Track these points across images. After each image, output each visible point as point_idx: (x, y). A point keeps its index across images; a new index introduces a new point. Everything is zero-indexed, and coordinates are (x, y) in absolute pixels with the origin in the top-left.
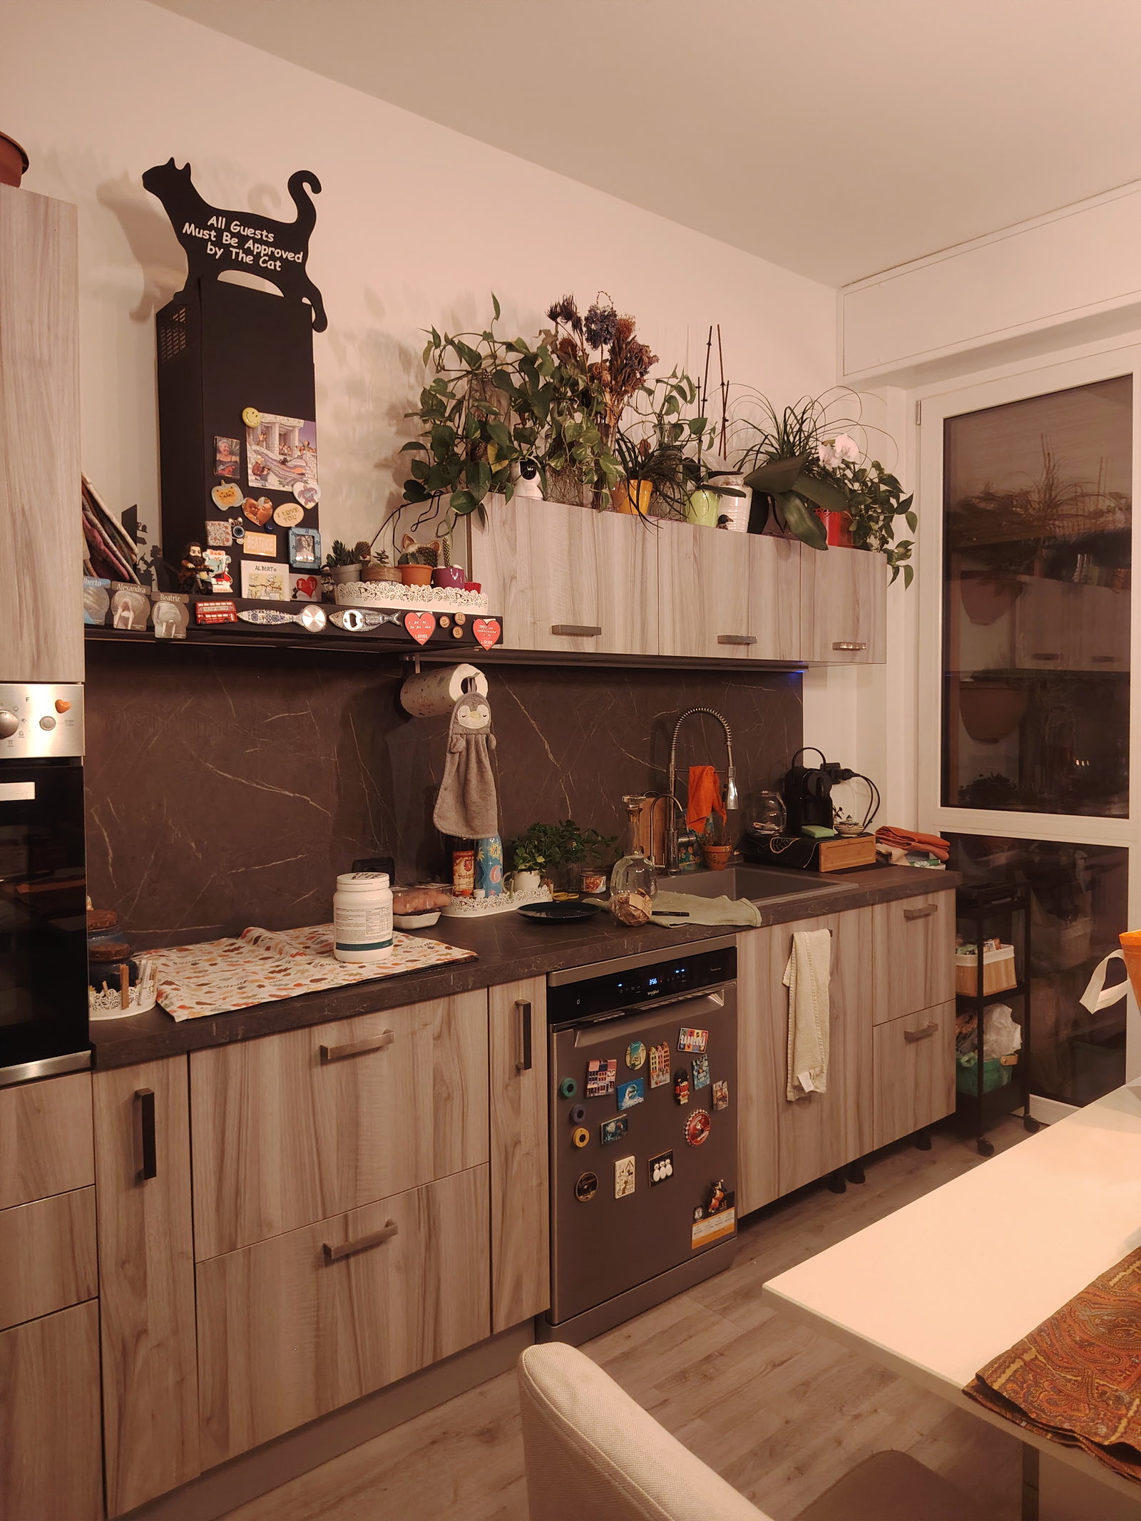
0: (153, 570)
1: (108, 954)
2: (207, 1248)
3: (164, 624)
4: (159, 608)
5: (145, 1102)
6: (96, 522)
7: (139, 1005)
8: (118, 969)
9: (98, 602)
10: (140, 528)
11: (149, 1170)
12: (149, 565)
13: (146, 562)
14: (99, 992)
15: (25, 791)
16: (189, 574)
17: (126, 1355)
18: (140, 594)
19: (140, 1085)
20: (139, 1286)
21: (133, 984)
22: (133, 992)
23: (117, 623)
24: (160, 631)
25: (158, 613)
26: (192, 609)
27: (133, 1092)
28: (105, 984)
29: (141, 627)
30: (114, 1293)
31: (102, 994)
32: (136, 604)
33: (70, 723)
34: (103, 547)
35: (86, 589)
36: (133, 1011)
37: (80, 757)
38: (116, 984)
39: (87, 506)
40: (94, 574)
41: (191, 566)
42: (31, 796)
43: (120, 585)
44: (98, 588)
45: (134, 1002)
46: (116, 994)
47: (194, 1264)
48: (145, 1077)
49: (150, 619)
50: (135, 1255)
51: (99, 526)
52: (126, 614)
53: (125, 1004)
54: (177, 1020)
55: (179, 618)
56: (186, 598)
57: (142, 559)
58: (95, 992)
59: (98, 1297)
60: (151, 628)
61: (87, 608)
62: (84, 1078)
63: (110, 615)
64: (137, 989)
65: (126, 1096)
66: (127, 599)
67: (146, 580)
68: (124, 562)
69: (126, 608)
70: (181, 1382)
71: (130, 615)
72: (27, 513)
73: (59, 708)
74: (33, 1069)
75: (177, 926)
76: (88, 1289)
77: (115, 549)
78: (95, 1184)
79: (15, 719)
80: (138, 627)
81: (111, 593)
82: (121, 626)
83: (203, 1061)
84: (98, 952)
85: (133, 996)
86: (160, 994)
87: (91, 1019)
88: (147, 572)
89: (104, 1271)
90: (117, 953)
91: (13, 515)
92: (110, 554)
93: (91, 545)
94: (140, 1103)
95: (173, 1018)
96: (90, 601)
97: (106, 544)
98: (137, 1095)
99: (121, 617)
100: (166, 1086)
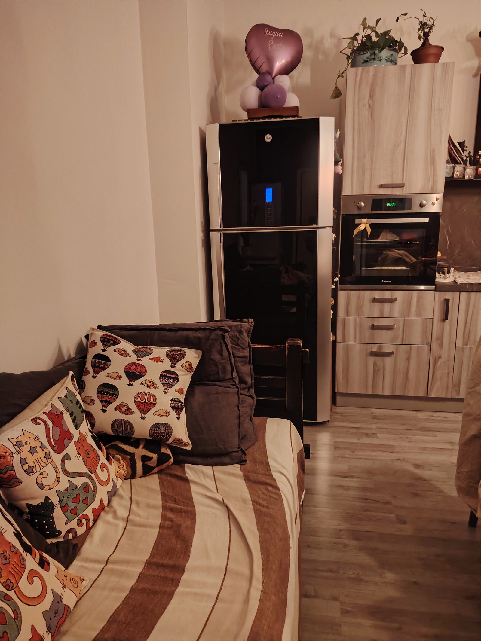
0: (468, 159)
1: (443, 265)
2: (459, 343)
3: (468, 175)
4: (467, 171)
5: (447, 301)
6: (452, 148)
7: (449, 279)
8: (445, 269)
9: (450, 171)
10: (466, 147)
11: (446, 318)
12: (467, 158)
13: (466, 157)
14: (439, 274)
15: (426, 220)
16: (478, 159)
17: (435, 362)
18: (462, 167)
19: (447, 298)
20: (441, 346)
21: (448, 273)
22: (448, 276)
23: (455, 176)
24: (466, 178)
25: (467, 172)
26: (477, 170)
27: (444, 299)
28: (441, 272)
29: (461, 177)
30: (435, 346)
31: (440, 275)
32: (460, 170)
33: (439, 203)
34: (453, 155)
35: (447, 167)
36: (447, 281)
37: (440, 212)
38: (444, 273)
39: (450, 143)
40: (451, 163)
41: (478, 157)
42: (428, 222)
43: (457, 165)
44: (451, 167)
45: (448, 278)
46: (443, 275)
47: (456, 346)
48: (448, 295)
49: (464, 174)
50: (440, 339)
51: (453, 149)
52: (457, 173)
53: (445, 278)
54: (458, 283)
55: (473, 173)
56: (475, 167)
57: (465, 156)
58: (438, 274)
59: (431, 345)
60: (464, 176)
61: (447, 172)
62: (433, 292)
63: (453, 174)
64: (449, 275)
65: (443, 299)
66: (458, 169)
67: (465, 163)
68: (459, 158)
69: (458, 171)
70: (448, 373)
71: (458, 173)
72: (434, 150)
73: (437, 199)
74: (422, 287)
75: (465, 266)
76: (428, 342)
77: (457, 155)
78: (433, 318)
79: (426, 203)
80: (460, 177)
81: (454, 168)
82: (456, 177)
83: (464, 295)
84: (440, 265)
85: (448, 277)
86: (455, 278)
87: (436, 281)
88: (466, 160)
89: (432, 339)
90: (445, 266)
91: (431, 151)
92: (455, 156)
93: (450, 154)
94: (446, 302)
95: (457, 283)
96: (448, 170)
97: (454, 154)
98: (445, 299)
99: (456, 174)
100: (453, 299)
